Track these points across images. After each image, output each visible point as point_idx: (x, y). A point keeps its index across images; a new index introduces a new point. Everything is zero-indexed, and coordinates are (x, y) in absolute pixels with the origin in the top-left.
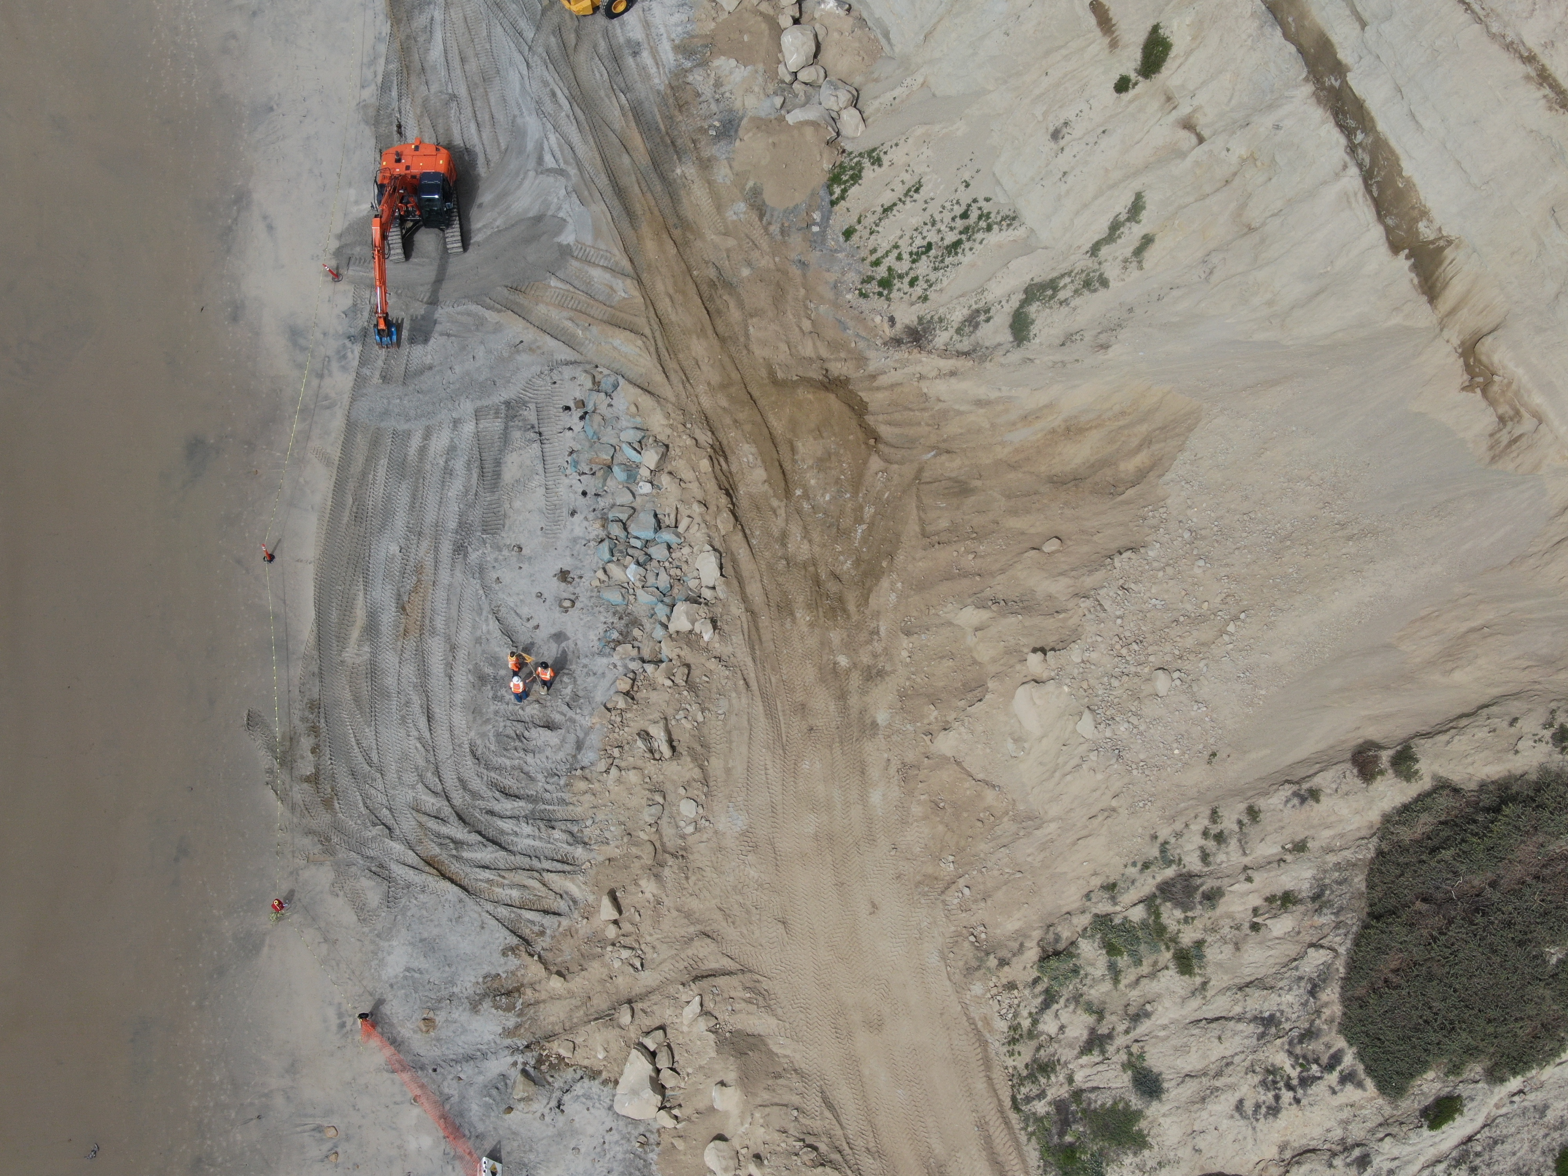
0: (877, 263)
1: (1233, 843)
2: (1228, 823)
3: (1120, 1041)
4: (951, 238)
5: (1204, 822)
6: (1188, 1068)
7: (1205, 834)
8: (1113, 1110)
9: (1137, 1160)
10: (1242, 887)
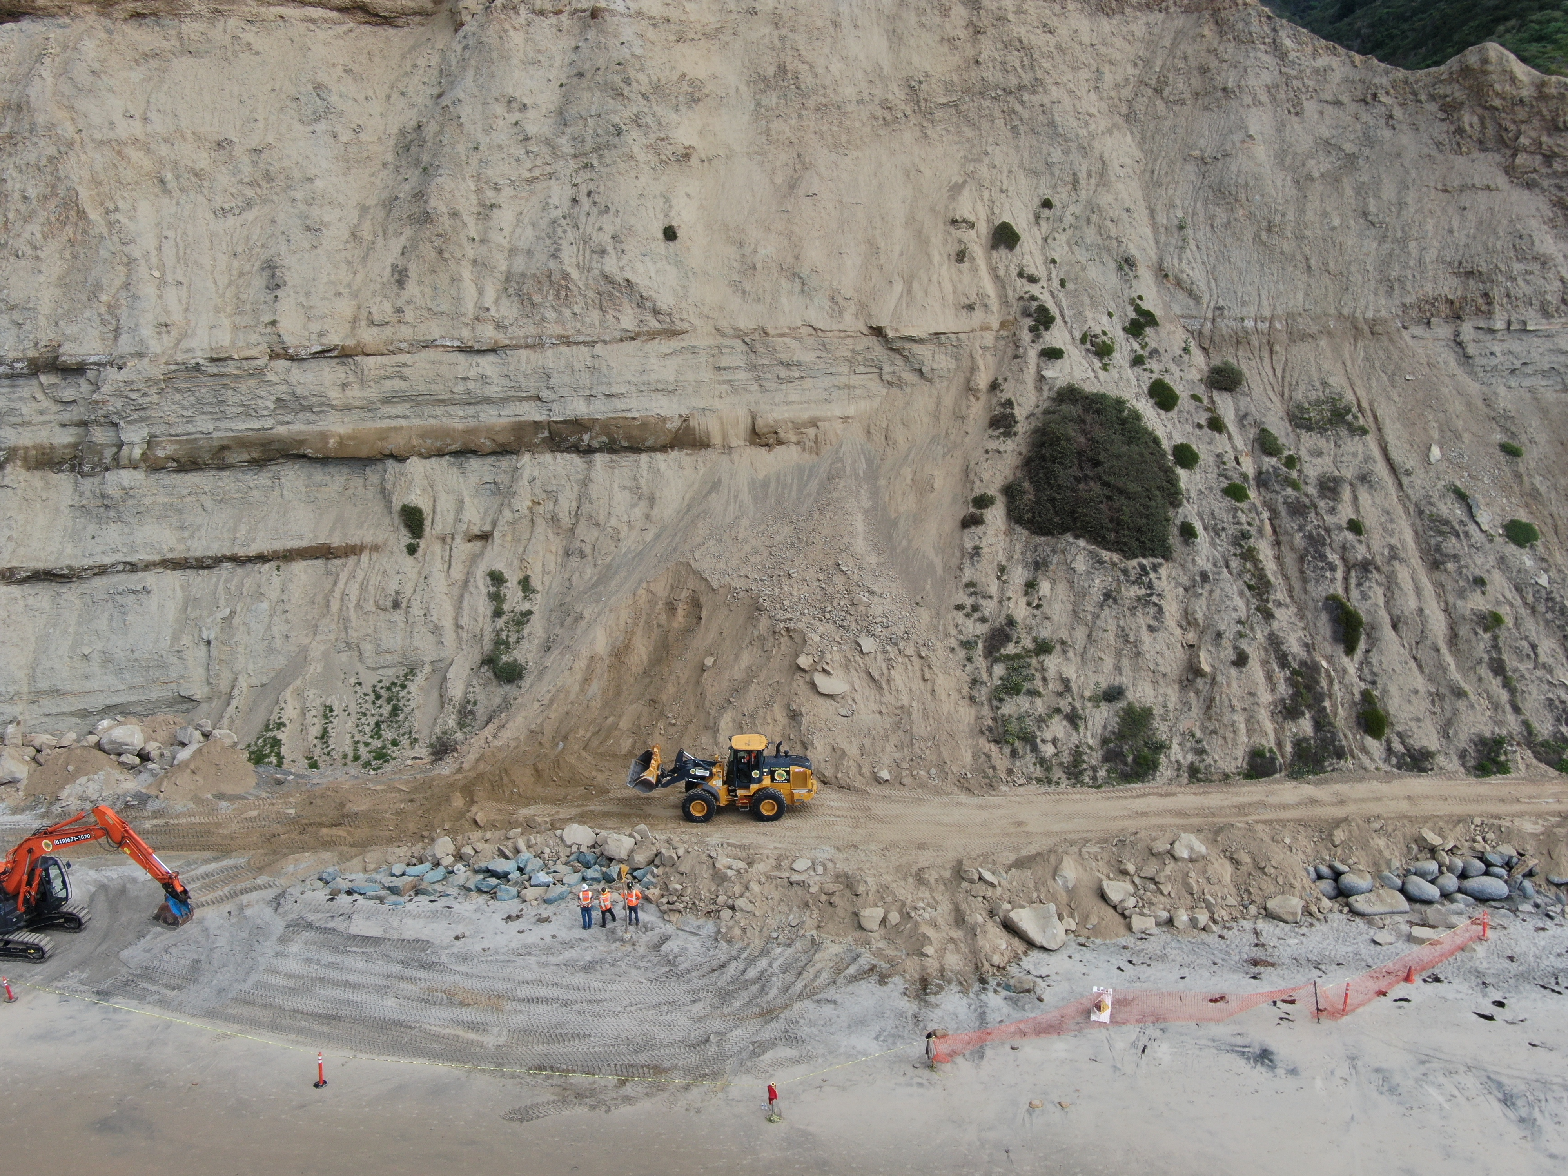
0: (356, 758)
1: (982, 602)
2: (969, 601)
3: (1078, 705)
4: (386, 710)
5: (960, 617)
6: (1111, 666)
7: (968, 615)
8: (1122, 719)
9: (1158, 719)
10: (1012, 604)
